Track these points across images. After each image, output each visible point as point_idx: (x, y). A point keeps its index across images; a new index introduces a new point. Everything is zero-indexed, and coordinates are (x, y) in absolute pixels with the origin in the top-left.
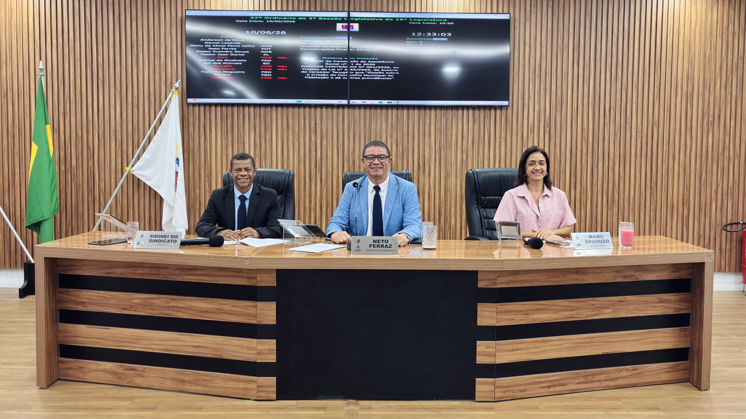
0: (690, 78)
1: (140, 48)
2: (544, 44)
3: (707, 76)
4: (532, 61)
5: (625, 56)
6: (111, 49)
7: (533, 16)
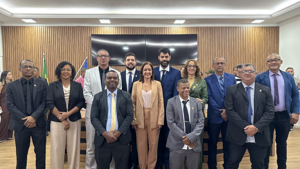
0: (255, 54)
1: (76, 47)
2: (208, 44)
3: (260, 53)
4: (204, 49)
5: (234, 47)
6: (66, 48)
7: (205, 35)
